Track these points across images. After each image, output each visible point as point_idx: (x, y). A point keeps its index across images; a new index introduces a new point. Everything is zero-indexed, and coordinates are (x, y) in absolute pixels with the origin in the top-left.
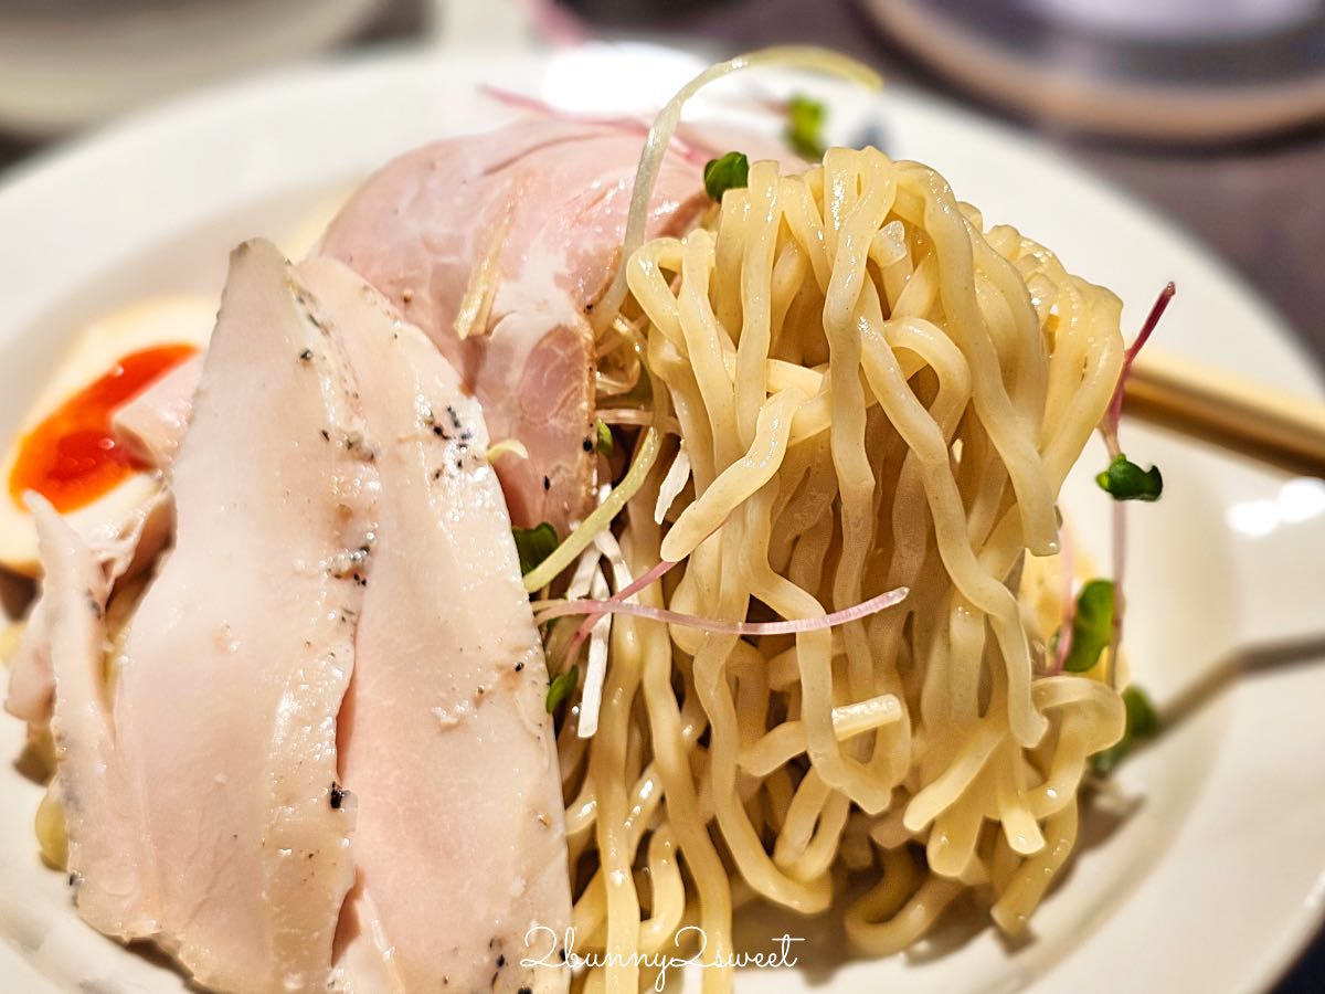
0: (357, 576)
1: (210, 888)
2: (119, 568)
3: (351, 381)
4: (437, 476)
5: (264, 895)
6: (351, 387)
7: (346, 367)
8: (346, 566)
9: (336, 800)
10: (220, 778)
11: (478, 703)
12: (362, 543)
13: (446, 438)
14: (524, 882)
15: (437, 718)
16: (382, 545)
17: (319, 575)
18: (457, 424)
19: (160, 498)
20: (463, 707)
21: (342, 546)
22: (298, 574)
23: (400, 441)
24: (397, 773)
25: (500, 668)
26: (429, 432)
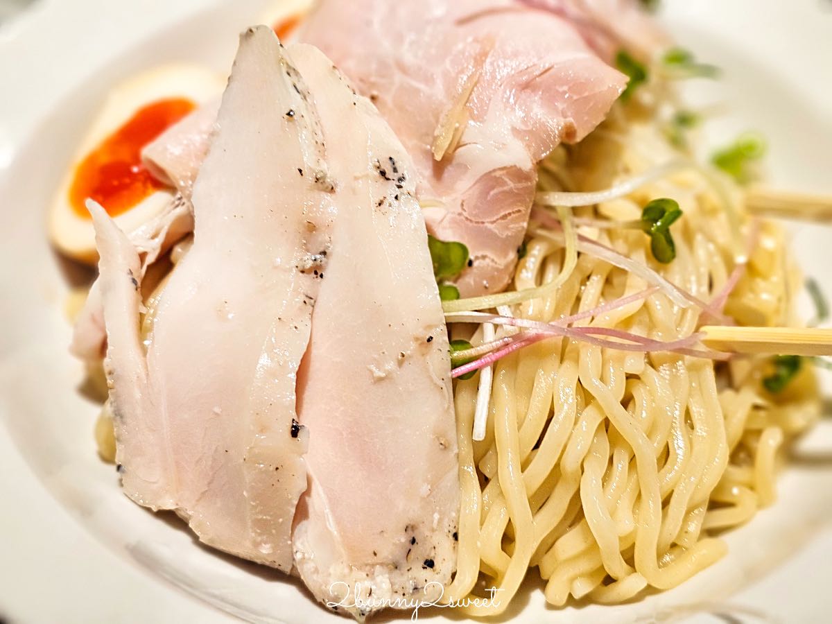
0: (317, 272)
1: (209, 483)
2: (150, 259)
3: (319, 133)
4: (380, 204)
5: (245, 493)
6: (320, 138)
7: (317, 124)
8: (309, 264)
9: (295, 432)
10: (217, 410)
11: (400, 363)
12: (322, 249)
13: (388, 179)
14: (429, 487)
15: (371, 372)
16: (336, 250)
17: (291, 270)
18: (395, 170)
19: (180, 211)
20: (391, 366)
21: (308, 251)
22: (276, 268)
23: (356, 178)
24: (342, 408)
25: (417, 339)
26: (377, 173)
